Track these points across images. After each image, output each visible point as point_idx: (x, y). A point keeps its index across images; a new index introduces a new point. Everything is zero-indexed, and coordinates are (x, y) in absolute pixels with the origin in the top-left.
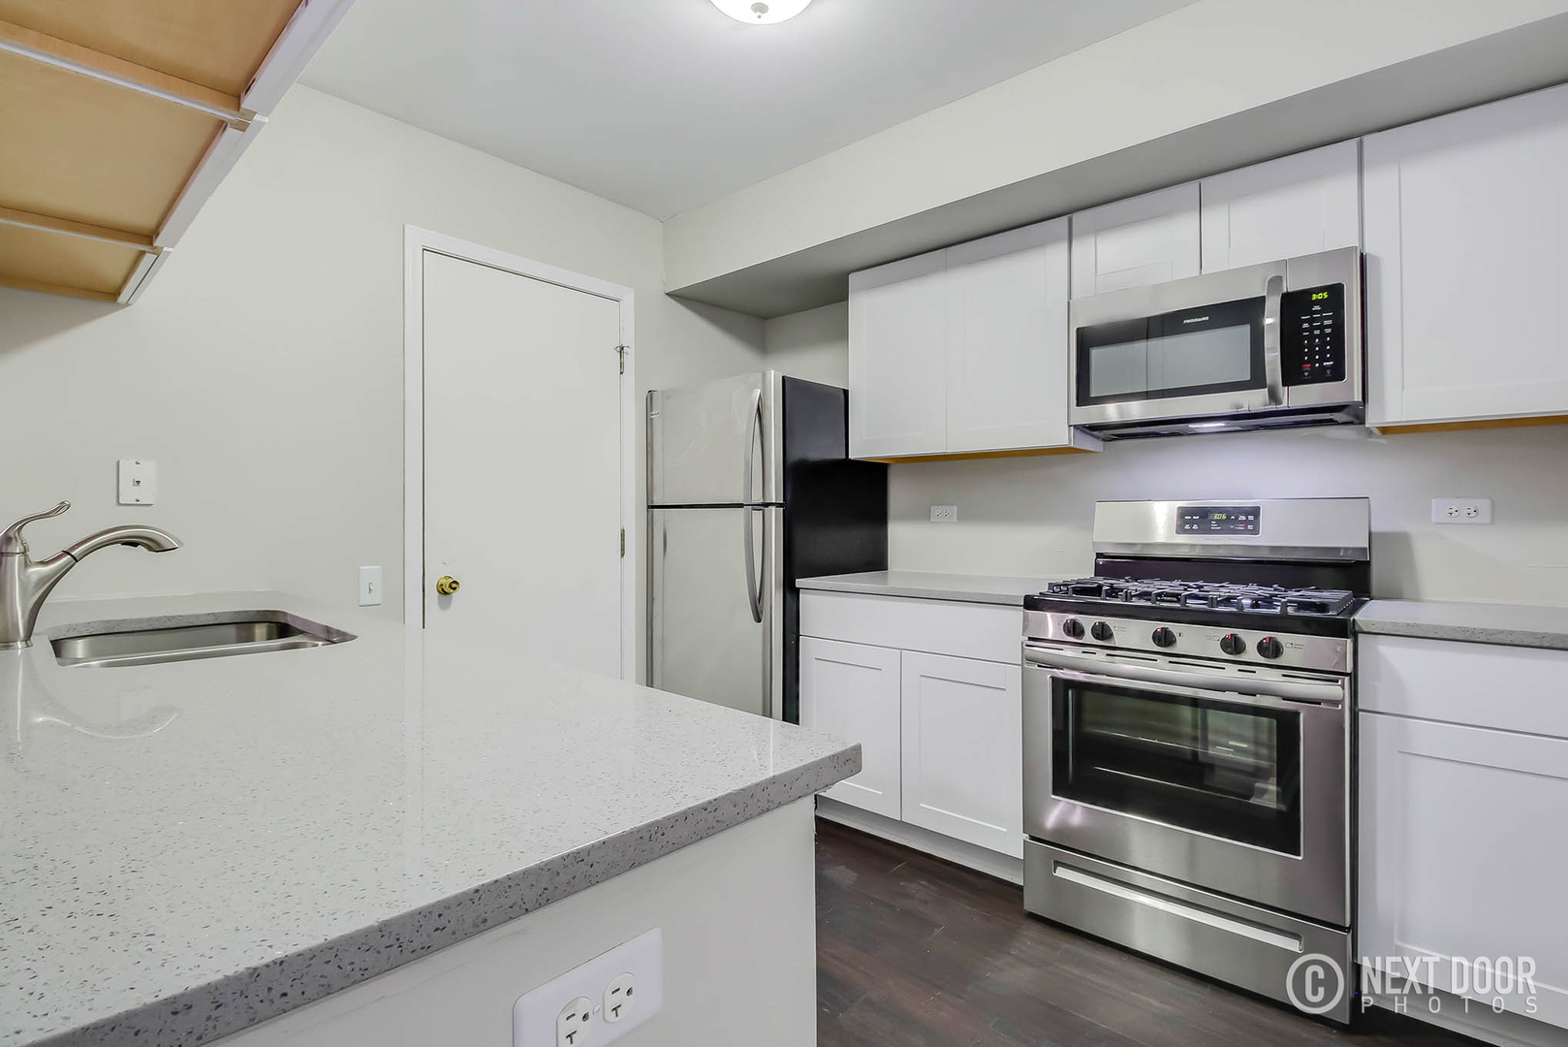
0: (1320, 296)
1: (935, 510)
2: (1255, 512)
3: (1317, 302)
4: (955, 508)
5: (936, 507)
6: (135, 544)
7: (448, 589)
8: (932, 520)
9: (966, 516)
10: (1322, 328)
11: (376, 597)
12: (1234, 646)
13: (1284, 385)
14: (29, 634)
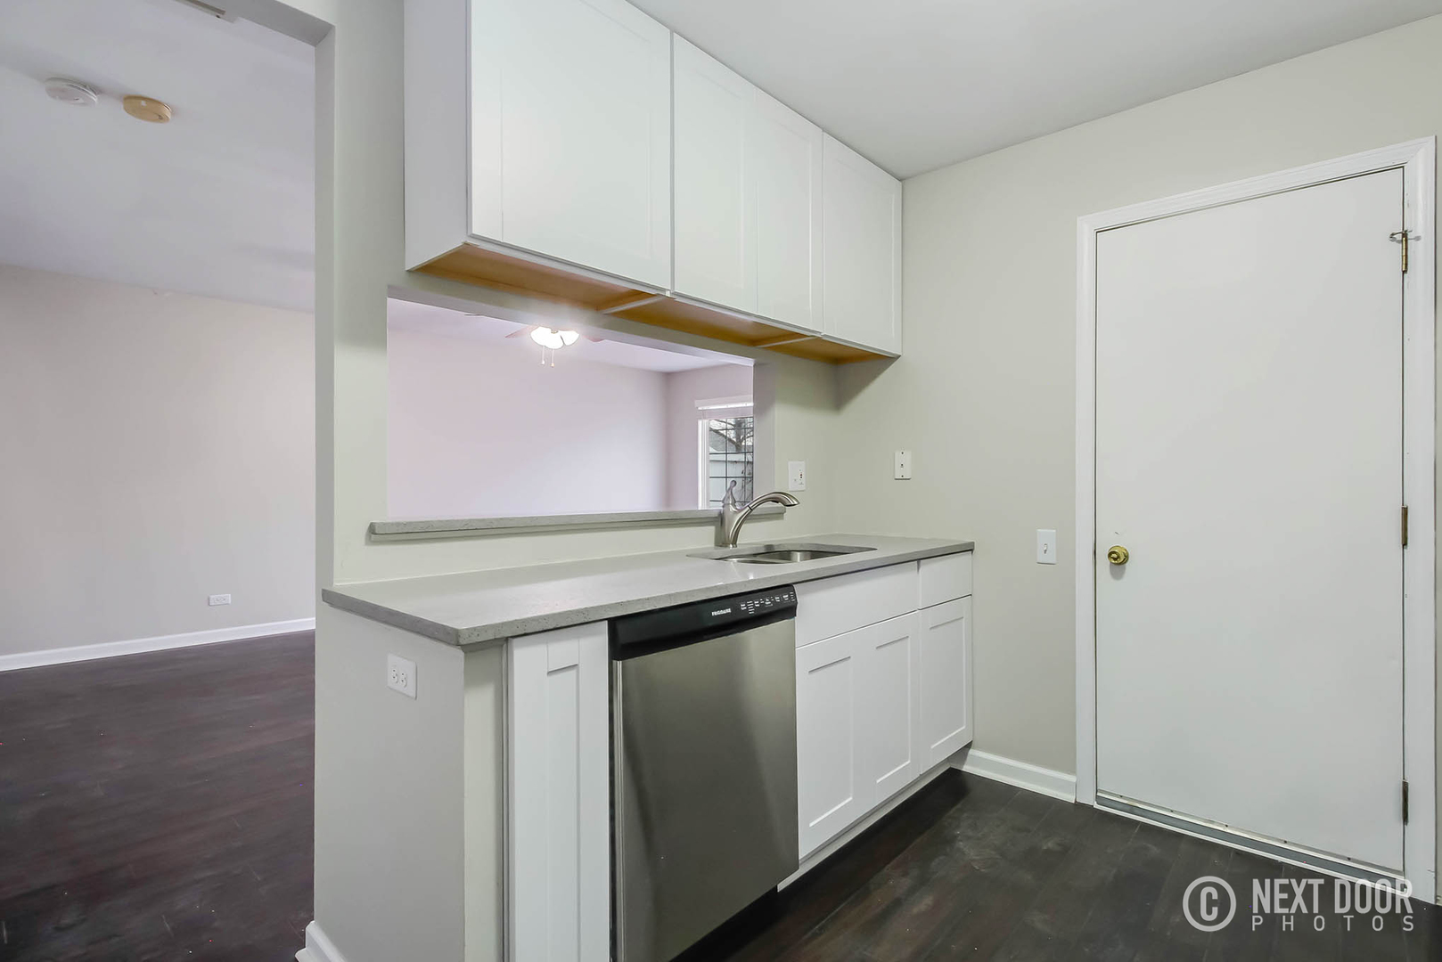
6: (777, 502)
11: (1051, 557)
14: (734, 542)
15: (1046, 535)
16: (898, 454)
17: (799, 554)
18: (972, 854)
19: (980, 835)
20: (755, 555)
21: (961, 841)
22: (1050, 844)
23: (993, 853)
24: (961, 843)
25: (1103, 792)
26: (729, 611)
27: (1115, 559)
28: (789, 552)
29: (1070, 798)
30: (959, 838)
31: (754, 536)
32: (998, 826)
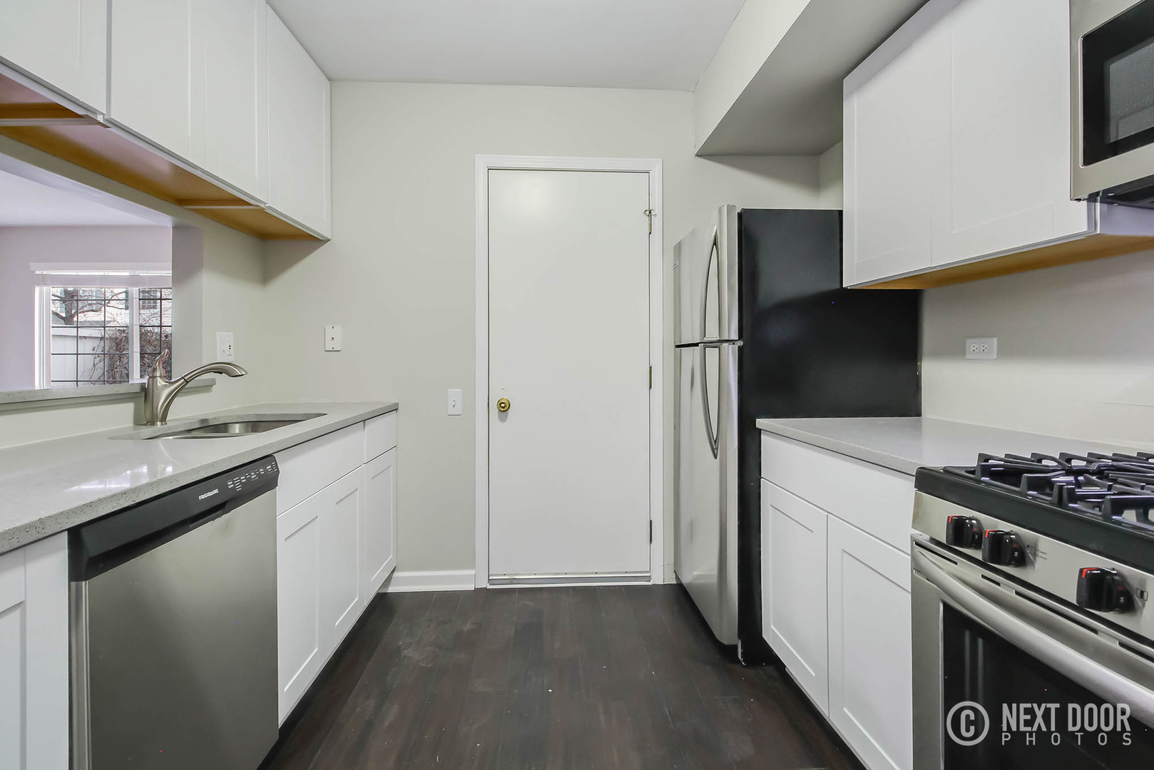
1: (972, 345)
4: (995, 340)
5: (972, 340)
6: (221, 373)
7: (504, 408)
8: (968, 356)
9: (1008, 351)
11: (458, 410)
14: (164, 419)
15: (455, 394)
16: (329, 328)
17: (237, 425)
18: (416, 656)
19: (417, 638)
20: (189, 431)
21: (404, 649)
22: (468, 626)
23: (432, 648)
24: (405, 651)
25: (492, 575)
26: (216, 491)
27: (503, 408)
28: (226, 424)
29: (471, 587)
30: (403, 647)
31: (186, 410)
32: (429, 626)
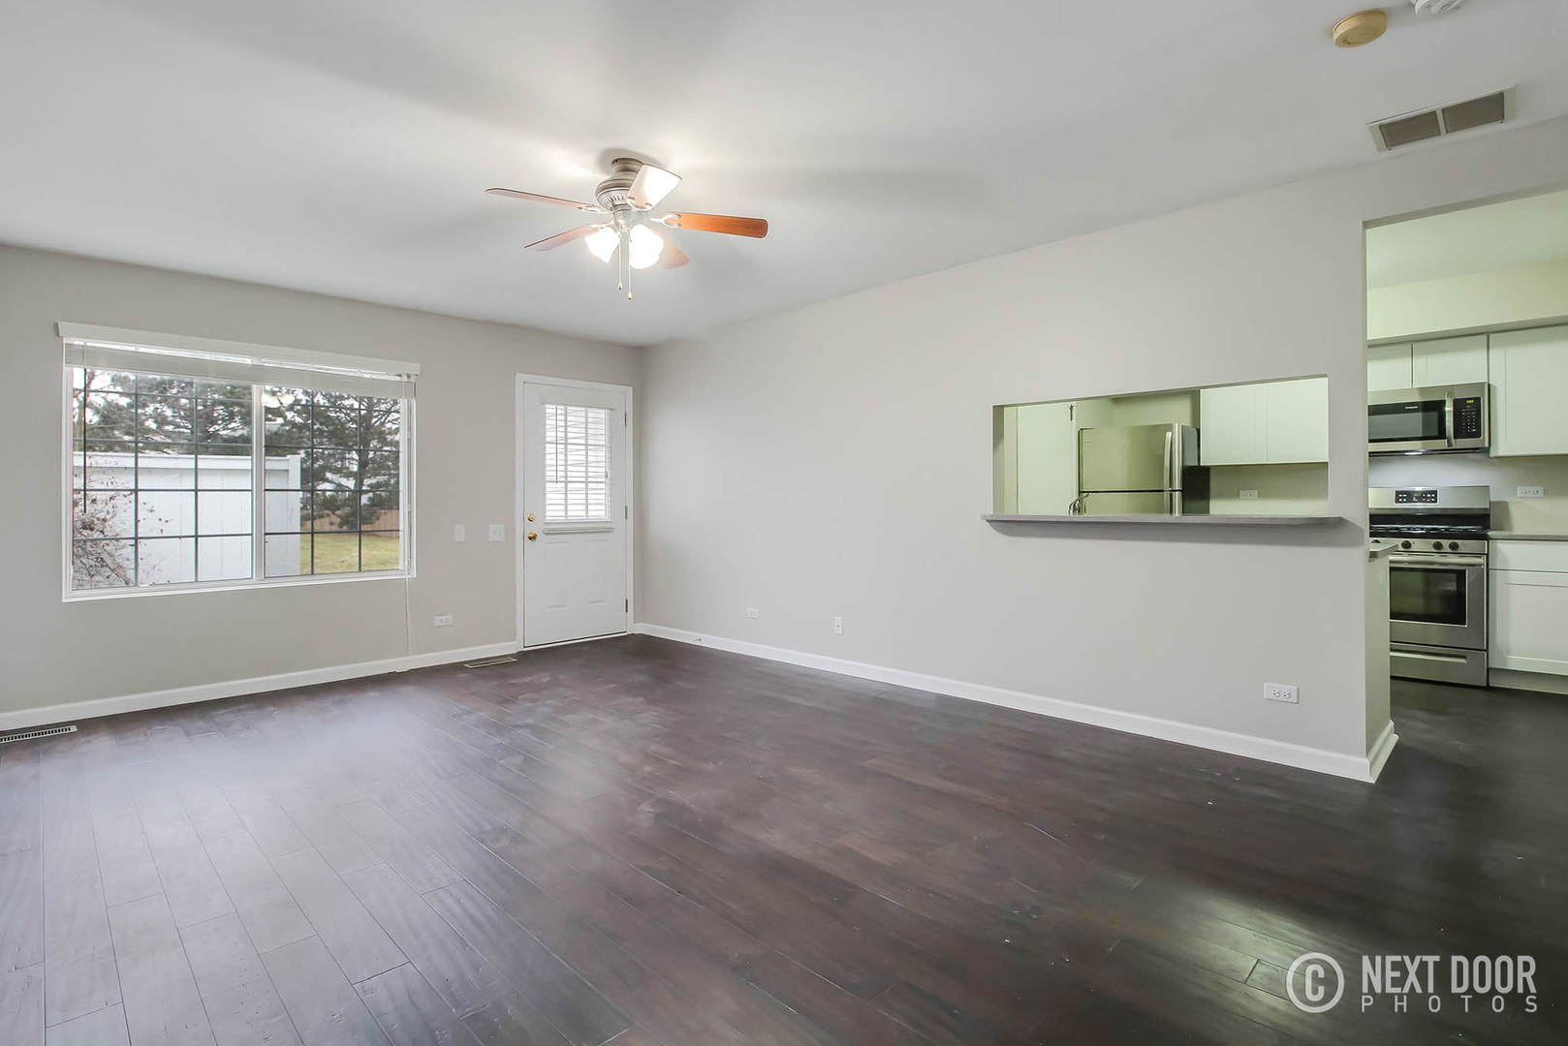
0: (1471, 401)
1: (1242, 493)
2: (1435, 492)
3: (1469, 404)
4: (1256, 491)
5: (1243, 491)
8: (1241, 497)
10: (1471, 415)
12: (1438, 546)
13: (1455, 438)
